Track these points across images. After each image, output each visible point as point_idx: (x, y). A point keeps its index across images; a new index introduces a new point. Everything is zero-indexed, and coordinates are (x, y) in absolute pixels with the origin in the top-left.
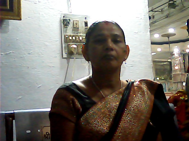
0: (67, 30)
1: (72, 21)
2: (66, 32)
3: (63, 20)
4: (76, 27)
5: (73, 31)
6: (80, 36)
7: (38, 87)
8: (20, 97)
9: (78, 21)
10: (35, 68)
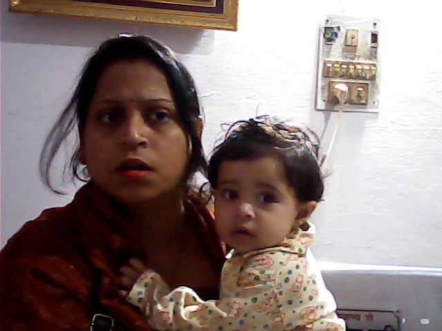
0: (330, 49)
1: (343, 30)
2: (328, 54)
3: (325, 28)
4: (352, 43)
5: (345, 53)
9: (358, 31)
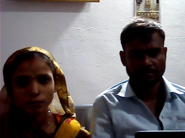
0: (139, 8)
2: (138, 9)
4: (148, 4)
5: (146, 9)
6: (152, 13)
7: (113, 57)
8: (98, 65)
10: (111, 41)
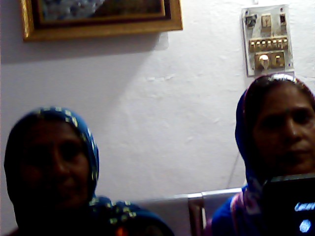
1: (259, 17)
3: (246, 18)
4: (267, 26)
5: (263, 33)
6: (274, 39)
7: (215, 123)
9: (270, 16)
